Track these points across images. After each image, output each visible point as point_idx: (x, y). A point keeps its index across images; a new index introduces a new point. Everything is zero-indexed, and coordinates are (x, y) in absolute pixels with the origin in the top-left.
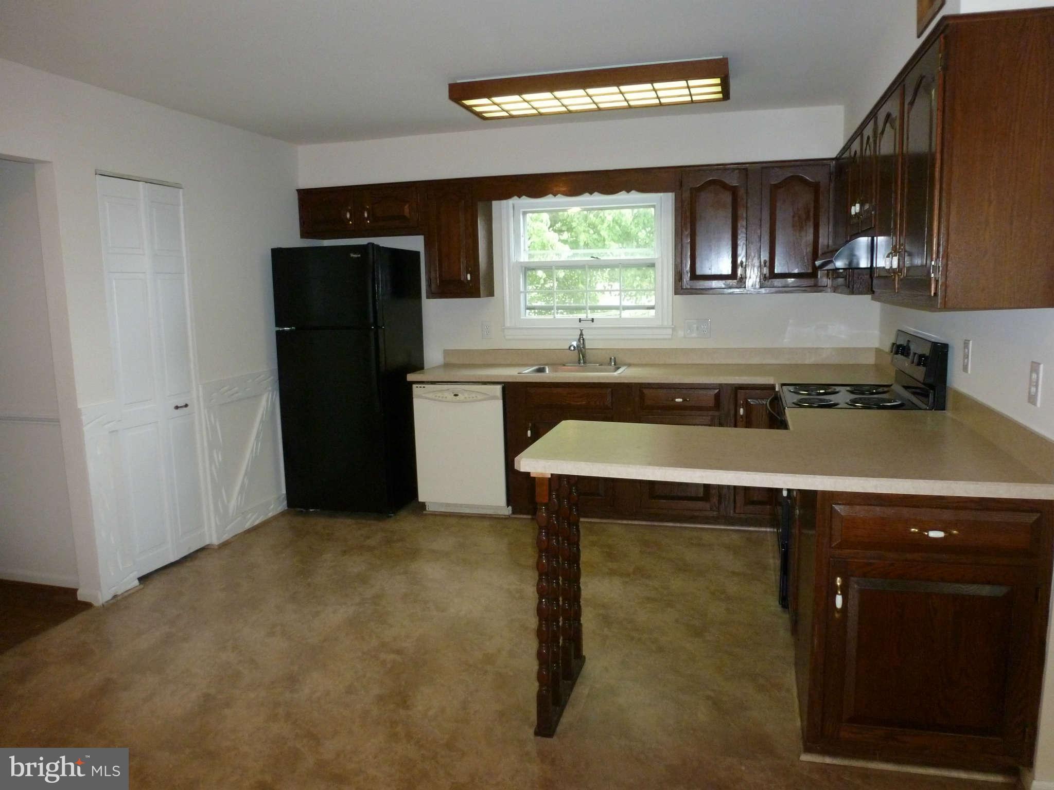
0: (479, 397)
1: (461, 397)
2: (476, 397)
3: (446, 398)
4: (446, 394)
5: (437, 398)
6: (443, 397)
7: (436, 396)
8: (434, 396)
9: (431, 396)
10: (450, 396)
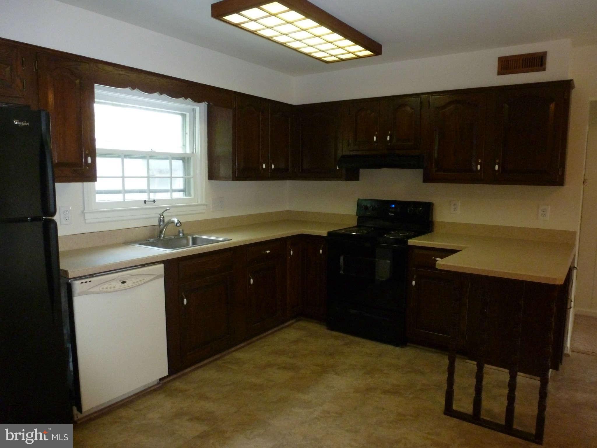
0: (148, 278)
1: (129, 283)
2: (143, 280)
3: (114, 287)
4: (113, 284)
5: (105, 290)
6: (110, 288)
7: (103, 288)
8: (101, 289)
9: (96, 289)
10: (119, 285)
